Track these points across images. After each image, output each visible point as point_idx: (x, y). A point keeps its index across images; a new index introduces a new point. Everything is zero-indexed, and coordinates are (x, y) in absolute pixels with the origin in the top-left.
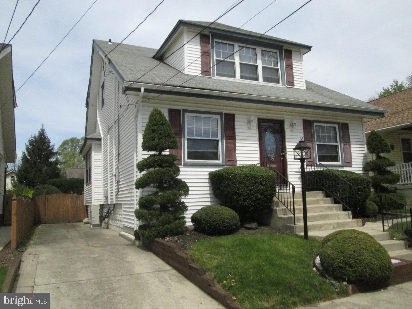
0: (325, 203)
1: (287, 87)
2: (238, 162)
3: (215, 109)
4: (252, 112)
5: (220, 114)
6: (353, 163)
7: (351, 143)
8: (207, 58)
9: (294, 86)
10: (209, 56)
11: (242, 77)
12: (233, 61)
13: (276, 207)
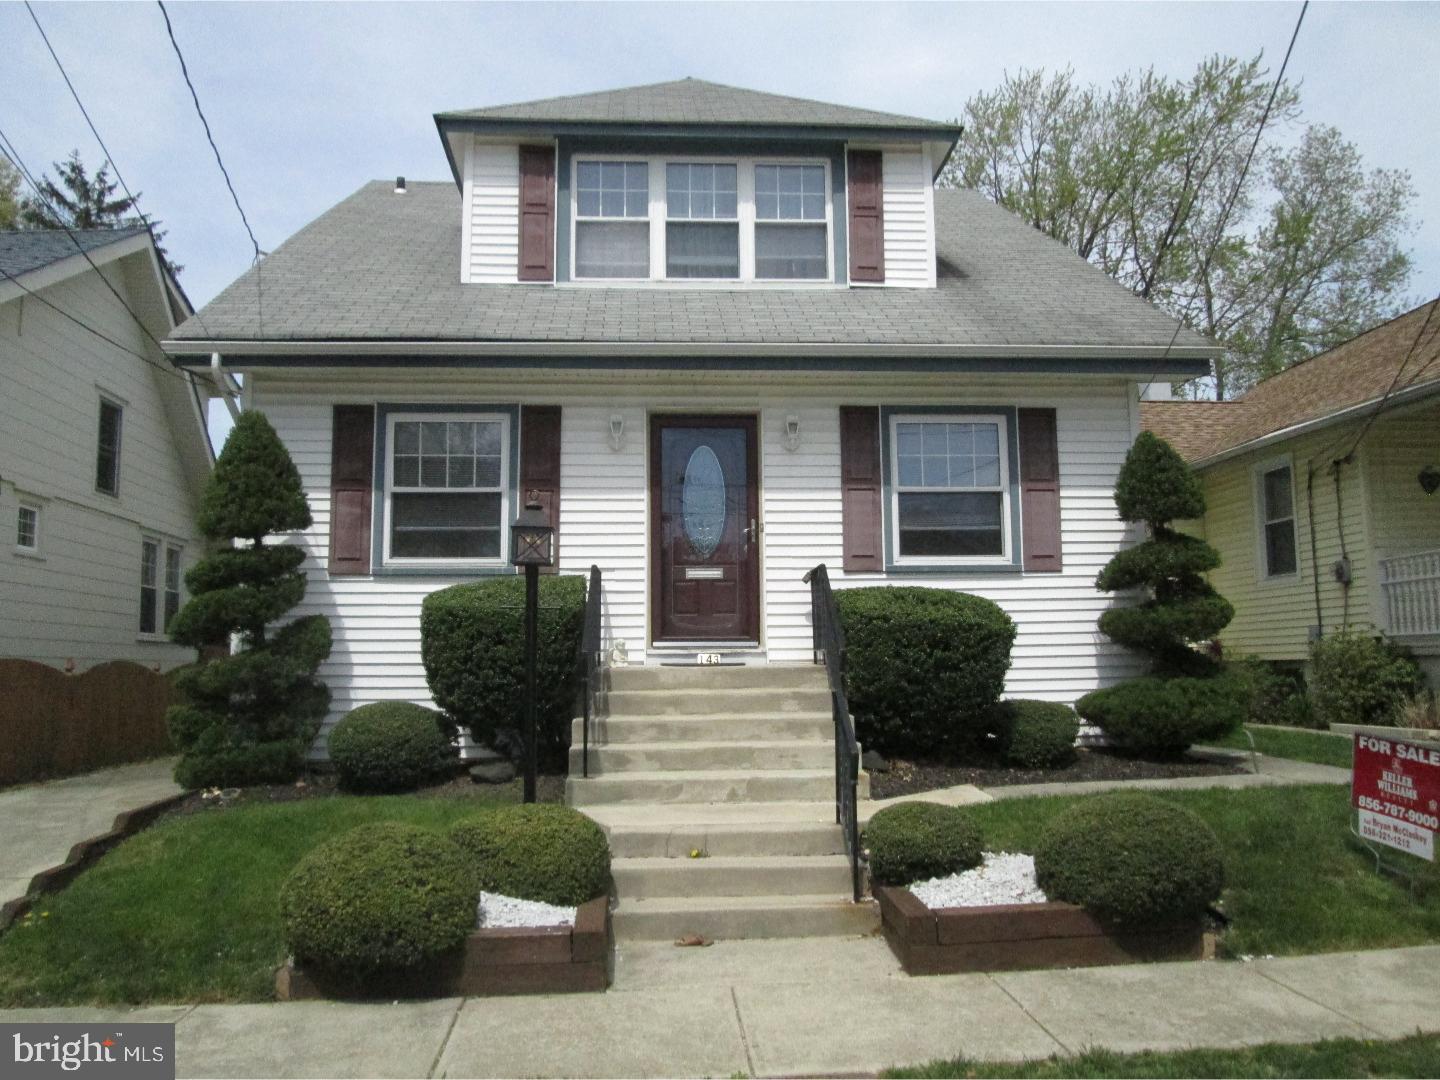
0: (804, 709)
1: (852, 288)
2: (563, 564)
3: (499, 393)
4: (632, 395)
5: (509, 409)
6: (1066, 560)
7: (1063, 481)
8: (538, 224)
9: (882, 280)
10: (548, 214)
11: (673, 270)
12: (642, 219)
13: (597, 714)
